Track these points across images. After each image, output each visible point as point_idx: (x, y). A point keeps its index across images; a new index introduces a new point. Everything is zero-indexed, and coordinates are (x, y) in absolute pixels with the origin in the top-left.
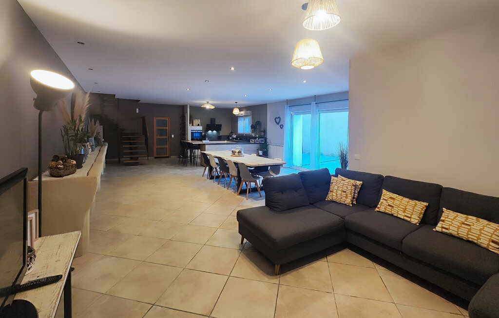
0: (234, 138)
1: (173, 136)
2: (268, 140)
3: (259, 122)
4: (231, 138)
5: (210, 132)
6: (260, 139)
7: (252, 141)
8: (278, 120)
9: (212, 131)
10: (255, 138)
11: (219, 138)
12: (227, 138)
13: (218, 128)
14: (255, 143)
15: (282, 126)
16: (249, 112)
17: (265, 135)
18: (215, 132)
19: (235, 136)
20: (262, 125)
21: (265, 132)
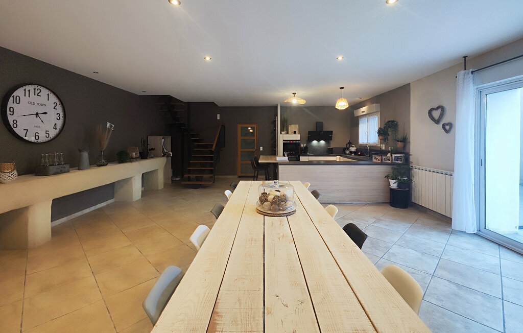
0: (351, 152)
1: (261, 149)
2: (412, 159)
3: (393, 121)
4: (348, 152)
5: (315, 142)
6: (394, 156)
7: (377, 159)
8: (436, 114)
9: (319, 141)
10: (384, 153)
11: (330, 152)
12: (342, 152)
13: (327, 136)
14: (382, 164)
15: (447, 127)
16: (375, 107)
17: (404, 147)
18: (322, 142)
19: (353, 149)
20: (400, 128)
21: (405, 141)
